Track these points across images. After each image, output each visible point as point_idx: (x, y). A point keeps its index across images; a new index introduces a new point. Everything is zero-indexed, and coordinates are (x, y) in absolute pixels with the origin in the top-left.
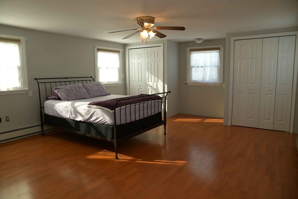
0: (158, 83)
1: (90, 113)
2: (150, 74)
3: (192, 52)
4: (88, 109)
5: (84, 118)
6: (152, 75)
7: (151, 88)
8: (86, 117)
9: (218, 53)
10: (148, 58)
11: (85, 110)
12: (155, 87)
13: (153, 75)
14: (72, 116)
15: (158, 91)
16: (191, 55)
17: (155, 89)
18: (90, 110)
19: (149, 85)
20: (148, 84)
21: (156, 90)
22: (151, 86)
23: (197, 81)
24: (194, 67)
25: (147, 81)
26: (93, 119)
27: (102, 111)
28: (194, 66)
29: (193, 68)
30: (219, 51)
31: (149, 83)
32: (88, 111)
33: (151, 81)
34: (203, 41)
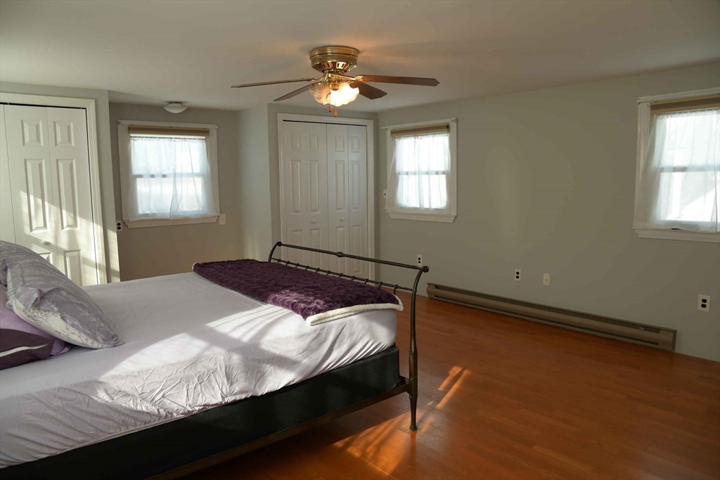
0: (76, 229)
1: (325, 339)
2: (40, 201)
3: (131, 135)
4: (315, 331)
5: (299, 369)
6: (46, 203)
7: (48, 251)
8: (305, 361)
9: (204, 144)
10: (24, 143)
11: (302, 336)
12: (64, 244)
13: (52, 202)
14: (237, 388)
15: (79, 254)
16: (132, 141)
17: (65, 252)
18: (323, 329)
19: (37, 241)
20: (30, 237)
21: (67, 253)
22: (47, 244)
23: (154, 214)
24: (141, 176)
25: (27, 229)
26: (335, 355)
27: (367, 317)
28: (141, 173)
29: (139, 180)
30: (204, 138)
31: (37, 233)
32: (318, 335)
33: (45, 226)
34: (185, 109)
